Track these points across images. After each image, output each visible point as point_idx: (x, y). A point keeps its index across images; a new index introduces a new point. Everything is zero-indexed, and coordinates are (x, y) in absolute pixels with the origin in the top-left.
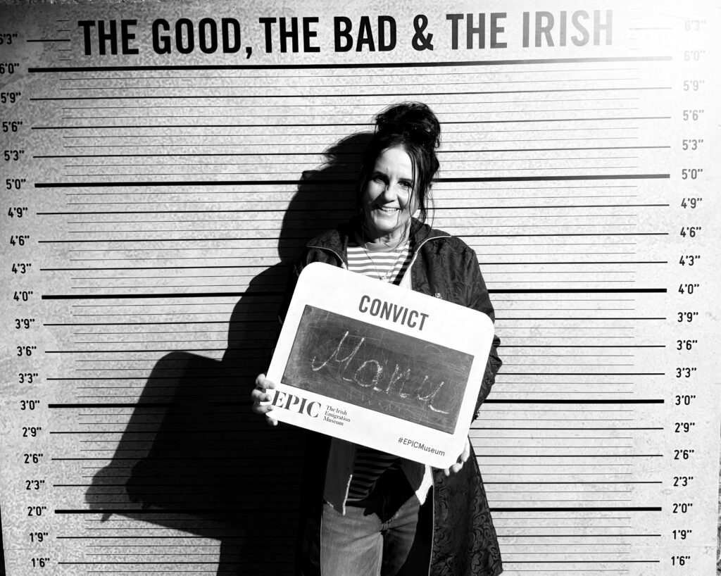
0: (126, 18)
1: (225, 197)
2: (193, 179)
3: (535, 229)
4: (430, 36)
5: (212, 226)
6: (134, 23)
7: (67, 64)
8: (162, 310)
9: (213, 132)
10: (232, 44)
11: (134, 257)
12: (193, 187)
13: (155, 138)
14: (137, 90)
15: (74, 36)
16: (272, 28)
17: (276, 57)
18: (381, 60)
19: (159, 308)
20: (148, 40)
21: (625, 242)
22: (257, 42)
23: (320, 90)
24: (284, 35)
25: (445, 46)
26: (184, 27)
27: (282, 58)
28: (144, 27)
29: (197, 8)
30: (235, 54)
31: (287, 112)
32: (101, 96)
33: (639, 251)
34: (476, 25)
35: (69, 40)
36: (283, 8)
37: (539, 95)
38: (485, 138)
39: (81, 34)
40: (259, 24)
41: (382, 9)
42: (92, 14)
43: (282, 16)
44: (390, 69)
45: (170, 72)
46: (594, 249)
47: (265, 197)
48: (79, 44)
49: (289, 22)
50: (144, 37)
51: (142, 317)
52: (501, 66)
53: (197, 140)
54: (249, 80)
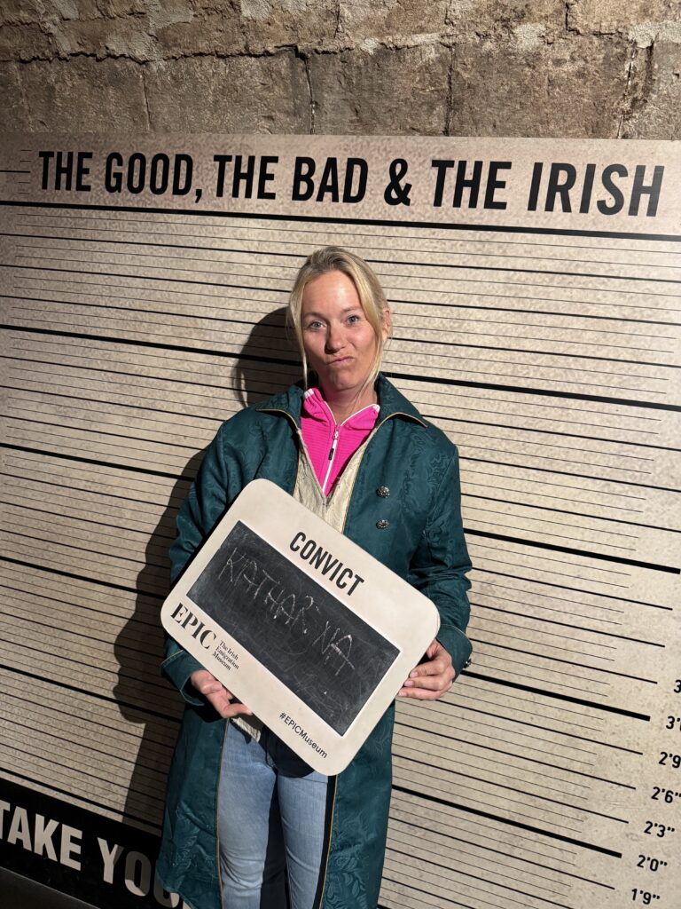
0: (83, 150)
1: (155, 362)
2: (126, 337)
3: (508, 456)
4: (408, 187)
5: (139, 392)
6: (89, 155)
7: (25, 198)
8: (83, 476)
9: (151, 286)
10: (182, 185)
11: (63, 414)
12: (125, 345)
13: (96, 286)
14: (85, 232)
15: (34, 167)
16: (227, 168)
17: (226, 204)
18: (344, 214)
19: (81, 472)
20: (100, 176)
21: (630, 494)
22: (208, 183)
23: (269, 246)
24: (238, 176)
25: (426, 201)
26: (137, 162)
27: (233, 205)
28: (99, 161)
29: (152, 142)
30: (184, 196)
31: (230, 270)
32: (51, 235)
33: (648, 510)
34: (469, 176)
35: (29, 172)
36: (241, 144)
37: (540, 277)
38: (459, 327)
39: (40, 165)
40: (213, 162)
41: (353, 150)
42: (53, 144)
43: (238, 154)
44: (353, 227)
45: (118, 213)
46: (585, 496)
47: (195, 368)
48: (38, 178)
49: (245, 161)
50: (97, 173)
51: (65, 479)
52: (495, 233)
53: (134, 293)
54: (195, 228)
